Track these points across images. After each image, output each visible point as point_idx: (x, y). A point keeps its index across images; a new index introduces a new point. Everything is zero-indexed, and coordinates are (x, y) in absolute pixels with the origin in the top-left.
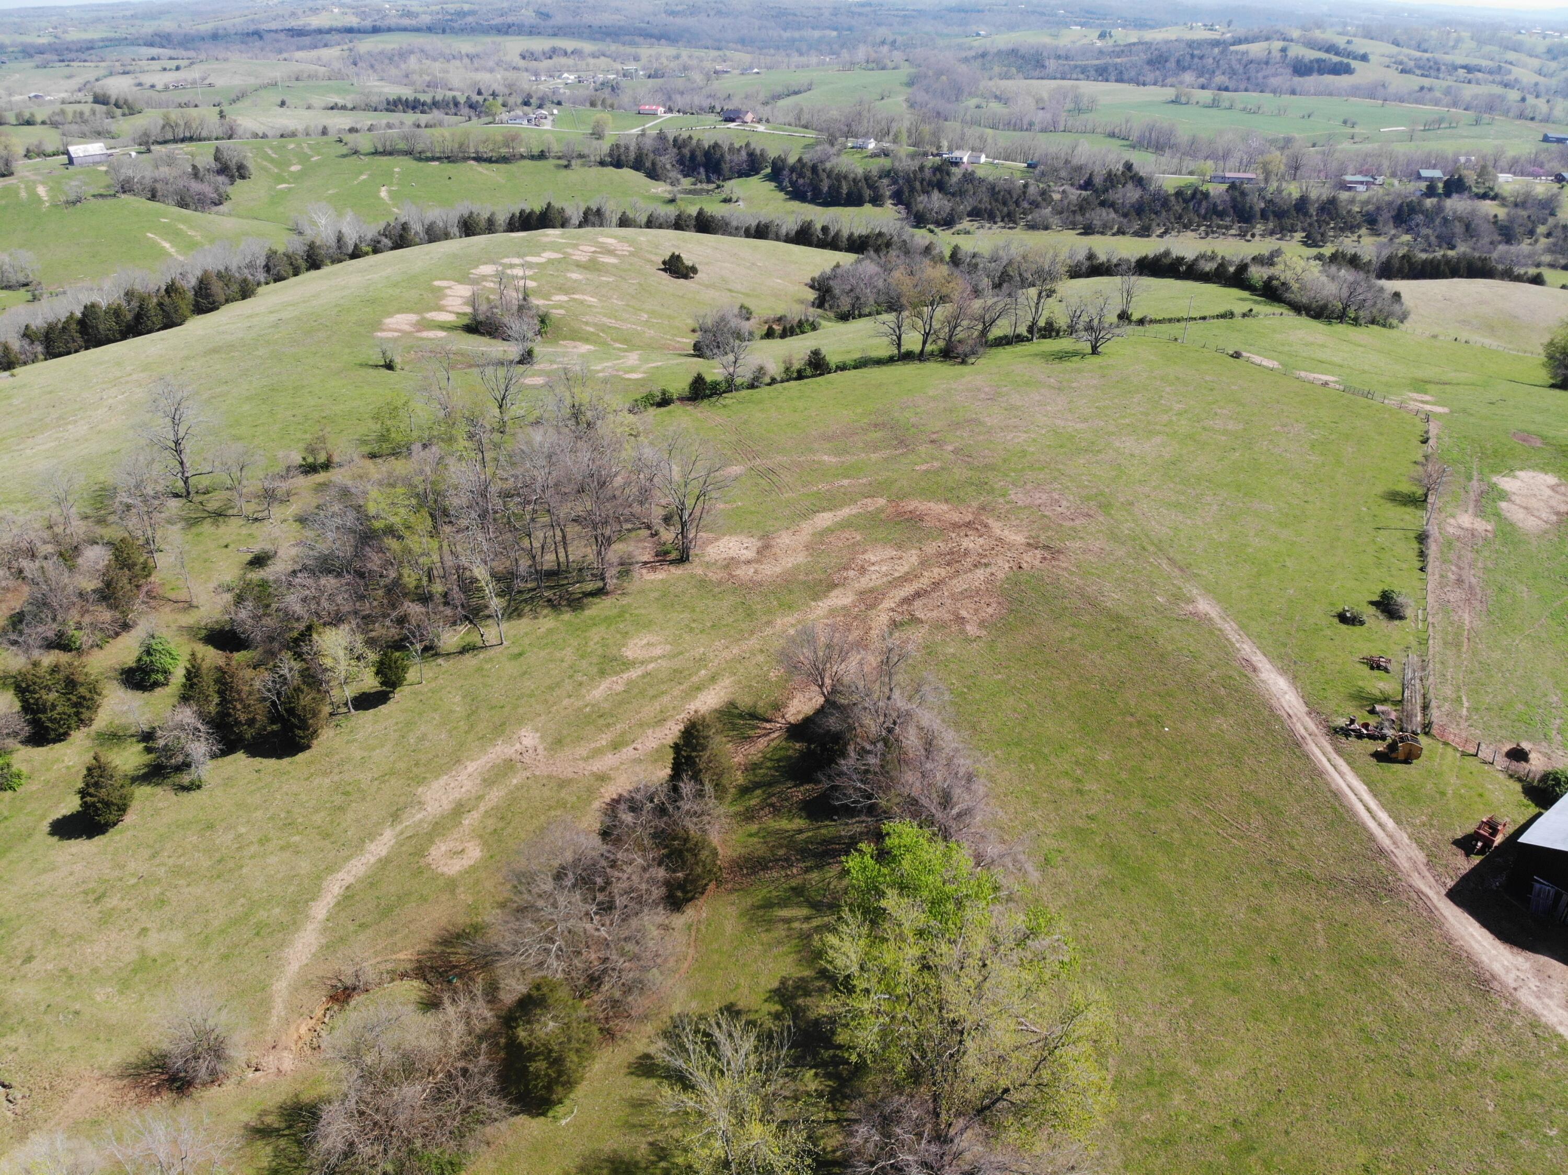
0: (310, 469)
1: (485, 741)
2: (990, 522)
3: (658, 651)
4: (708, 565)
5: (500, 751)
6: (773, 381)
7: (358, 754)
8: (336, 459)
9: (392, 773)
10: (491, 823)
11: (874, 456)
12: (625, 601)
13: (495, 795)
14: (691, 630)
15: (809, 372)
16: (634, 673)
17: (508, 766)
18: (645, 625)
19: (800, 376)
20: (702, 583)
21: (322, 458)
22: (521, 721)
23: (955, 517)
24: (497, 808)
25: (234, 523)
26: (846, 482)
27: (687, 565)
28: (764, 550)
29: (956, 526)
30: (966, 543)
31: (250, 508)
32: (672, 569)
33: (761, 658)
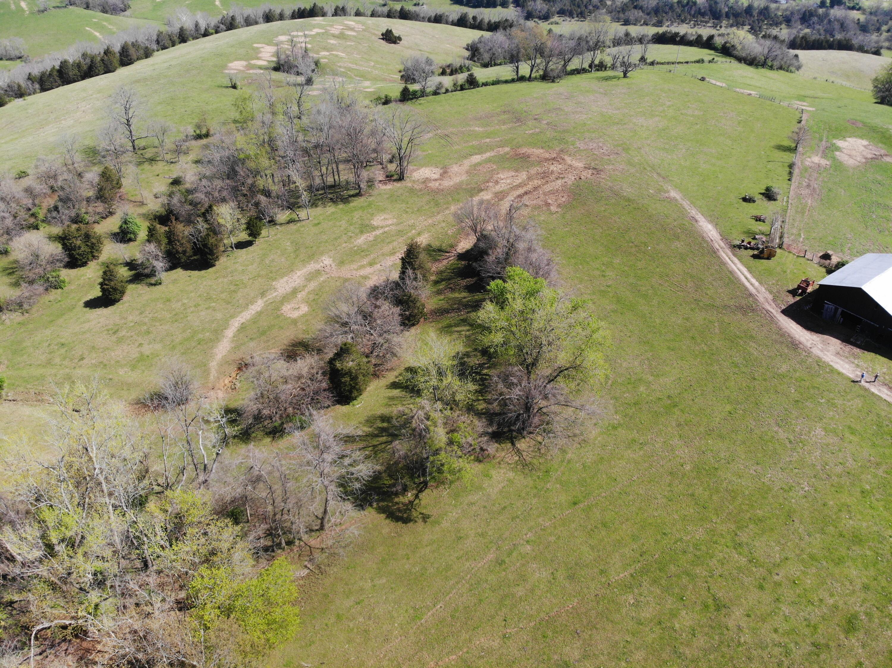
0: (199, 137)
1: (304, 262)
2: (565, 157)
3: (390, 222)
4: (414, 181)
5: (312, 267)
6: (447, 91)
7: (240, 268)
8: (211, 132)
9: (259, 276)
10: (312, 297)
11: (503, 127)
12: (371, 199)
13: (312, 285)
14: (407, 212)
15: (467, 86)
16: (378, 232)
17: (318, 273)
18: (383, 210)
19: (462, 88)
20: (412, 191)
21: (204, 131)
22: (322, 253)
23: (547, 155)
24: (314, 290)
25: (160, 164)
26: (488, 140)
27: (403, 182)
28: (445, 173)
29: (547, 160)
30: (552, 168)
31: (168, 157)
32: (395, 184)
33: (444, 225)
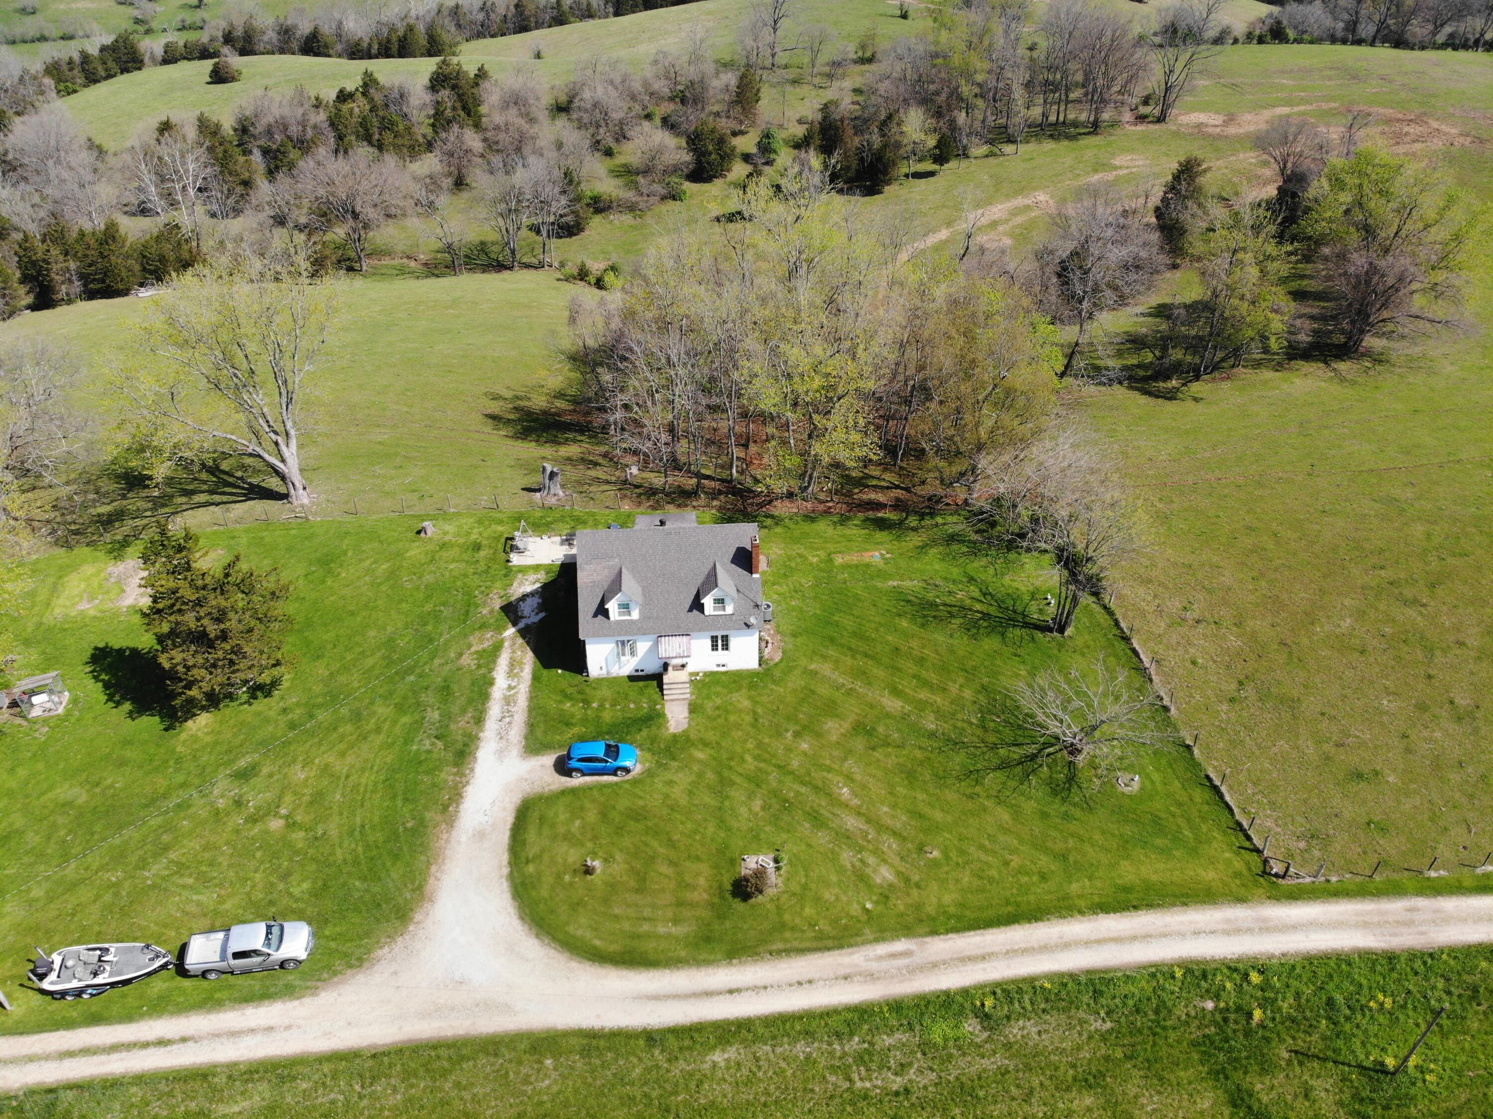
0: (862, 61)
1: (1008, 197)
2: (1430, 121)
3: (1140, 163)
4: (1181, 125)
5: (1020, 201)
6: (1236, 41)
7: (918, 197)
8: (878, 56)
9: (944, 206)
10: (1018, 231)
11: (1328, 83)
12: (1112, 138)
13: (1019, 220)
14: (1167, 155)
15: (1269, 38)
16: (1121, 172)
17: (1028, 208)
18: (1132, 150)
19: (1261, 41)
20: (1177, 134)
21: (868, 54)
22: (1035, 189)
23: (1400, 116)
24: (1021, 225)
25: (806, 88)
26: (1303, 94)
27: (1162, 124)
28: (1231, 119)
29: (1398, 120)
30: (1406, 129)
31: (817, 80)
32: (1151, 126)
33: (1226, 171)
